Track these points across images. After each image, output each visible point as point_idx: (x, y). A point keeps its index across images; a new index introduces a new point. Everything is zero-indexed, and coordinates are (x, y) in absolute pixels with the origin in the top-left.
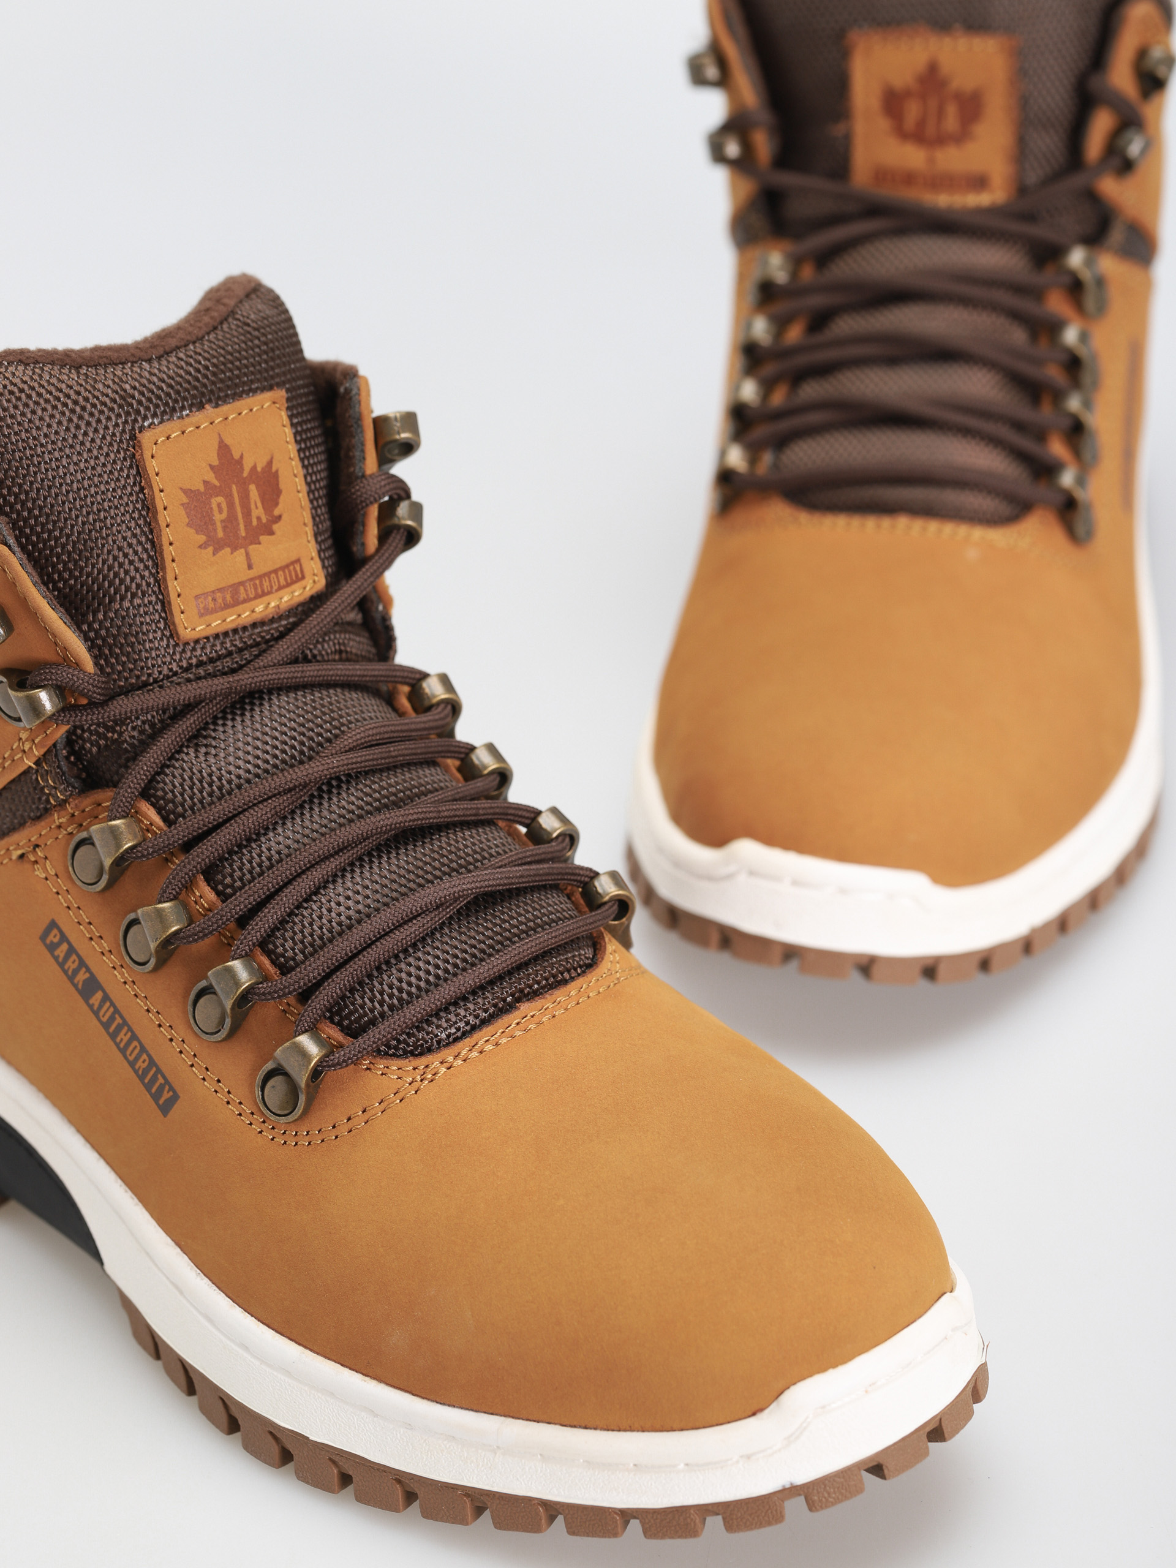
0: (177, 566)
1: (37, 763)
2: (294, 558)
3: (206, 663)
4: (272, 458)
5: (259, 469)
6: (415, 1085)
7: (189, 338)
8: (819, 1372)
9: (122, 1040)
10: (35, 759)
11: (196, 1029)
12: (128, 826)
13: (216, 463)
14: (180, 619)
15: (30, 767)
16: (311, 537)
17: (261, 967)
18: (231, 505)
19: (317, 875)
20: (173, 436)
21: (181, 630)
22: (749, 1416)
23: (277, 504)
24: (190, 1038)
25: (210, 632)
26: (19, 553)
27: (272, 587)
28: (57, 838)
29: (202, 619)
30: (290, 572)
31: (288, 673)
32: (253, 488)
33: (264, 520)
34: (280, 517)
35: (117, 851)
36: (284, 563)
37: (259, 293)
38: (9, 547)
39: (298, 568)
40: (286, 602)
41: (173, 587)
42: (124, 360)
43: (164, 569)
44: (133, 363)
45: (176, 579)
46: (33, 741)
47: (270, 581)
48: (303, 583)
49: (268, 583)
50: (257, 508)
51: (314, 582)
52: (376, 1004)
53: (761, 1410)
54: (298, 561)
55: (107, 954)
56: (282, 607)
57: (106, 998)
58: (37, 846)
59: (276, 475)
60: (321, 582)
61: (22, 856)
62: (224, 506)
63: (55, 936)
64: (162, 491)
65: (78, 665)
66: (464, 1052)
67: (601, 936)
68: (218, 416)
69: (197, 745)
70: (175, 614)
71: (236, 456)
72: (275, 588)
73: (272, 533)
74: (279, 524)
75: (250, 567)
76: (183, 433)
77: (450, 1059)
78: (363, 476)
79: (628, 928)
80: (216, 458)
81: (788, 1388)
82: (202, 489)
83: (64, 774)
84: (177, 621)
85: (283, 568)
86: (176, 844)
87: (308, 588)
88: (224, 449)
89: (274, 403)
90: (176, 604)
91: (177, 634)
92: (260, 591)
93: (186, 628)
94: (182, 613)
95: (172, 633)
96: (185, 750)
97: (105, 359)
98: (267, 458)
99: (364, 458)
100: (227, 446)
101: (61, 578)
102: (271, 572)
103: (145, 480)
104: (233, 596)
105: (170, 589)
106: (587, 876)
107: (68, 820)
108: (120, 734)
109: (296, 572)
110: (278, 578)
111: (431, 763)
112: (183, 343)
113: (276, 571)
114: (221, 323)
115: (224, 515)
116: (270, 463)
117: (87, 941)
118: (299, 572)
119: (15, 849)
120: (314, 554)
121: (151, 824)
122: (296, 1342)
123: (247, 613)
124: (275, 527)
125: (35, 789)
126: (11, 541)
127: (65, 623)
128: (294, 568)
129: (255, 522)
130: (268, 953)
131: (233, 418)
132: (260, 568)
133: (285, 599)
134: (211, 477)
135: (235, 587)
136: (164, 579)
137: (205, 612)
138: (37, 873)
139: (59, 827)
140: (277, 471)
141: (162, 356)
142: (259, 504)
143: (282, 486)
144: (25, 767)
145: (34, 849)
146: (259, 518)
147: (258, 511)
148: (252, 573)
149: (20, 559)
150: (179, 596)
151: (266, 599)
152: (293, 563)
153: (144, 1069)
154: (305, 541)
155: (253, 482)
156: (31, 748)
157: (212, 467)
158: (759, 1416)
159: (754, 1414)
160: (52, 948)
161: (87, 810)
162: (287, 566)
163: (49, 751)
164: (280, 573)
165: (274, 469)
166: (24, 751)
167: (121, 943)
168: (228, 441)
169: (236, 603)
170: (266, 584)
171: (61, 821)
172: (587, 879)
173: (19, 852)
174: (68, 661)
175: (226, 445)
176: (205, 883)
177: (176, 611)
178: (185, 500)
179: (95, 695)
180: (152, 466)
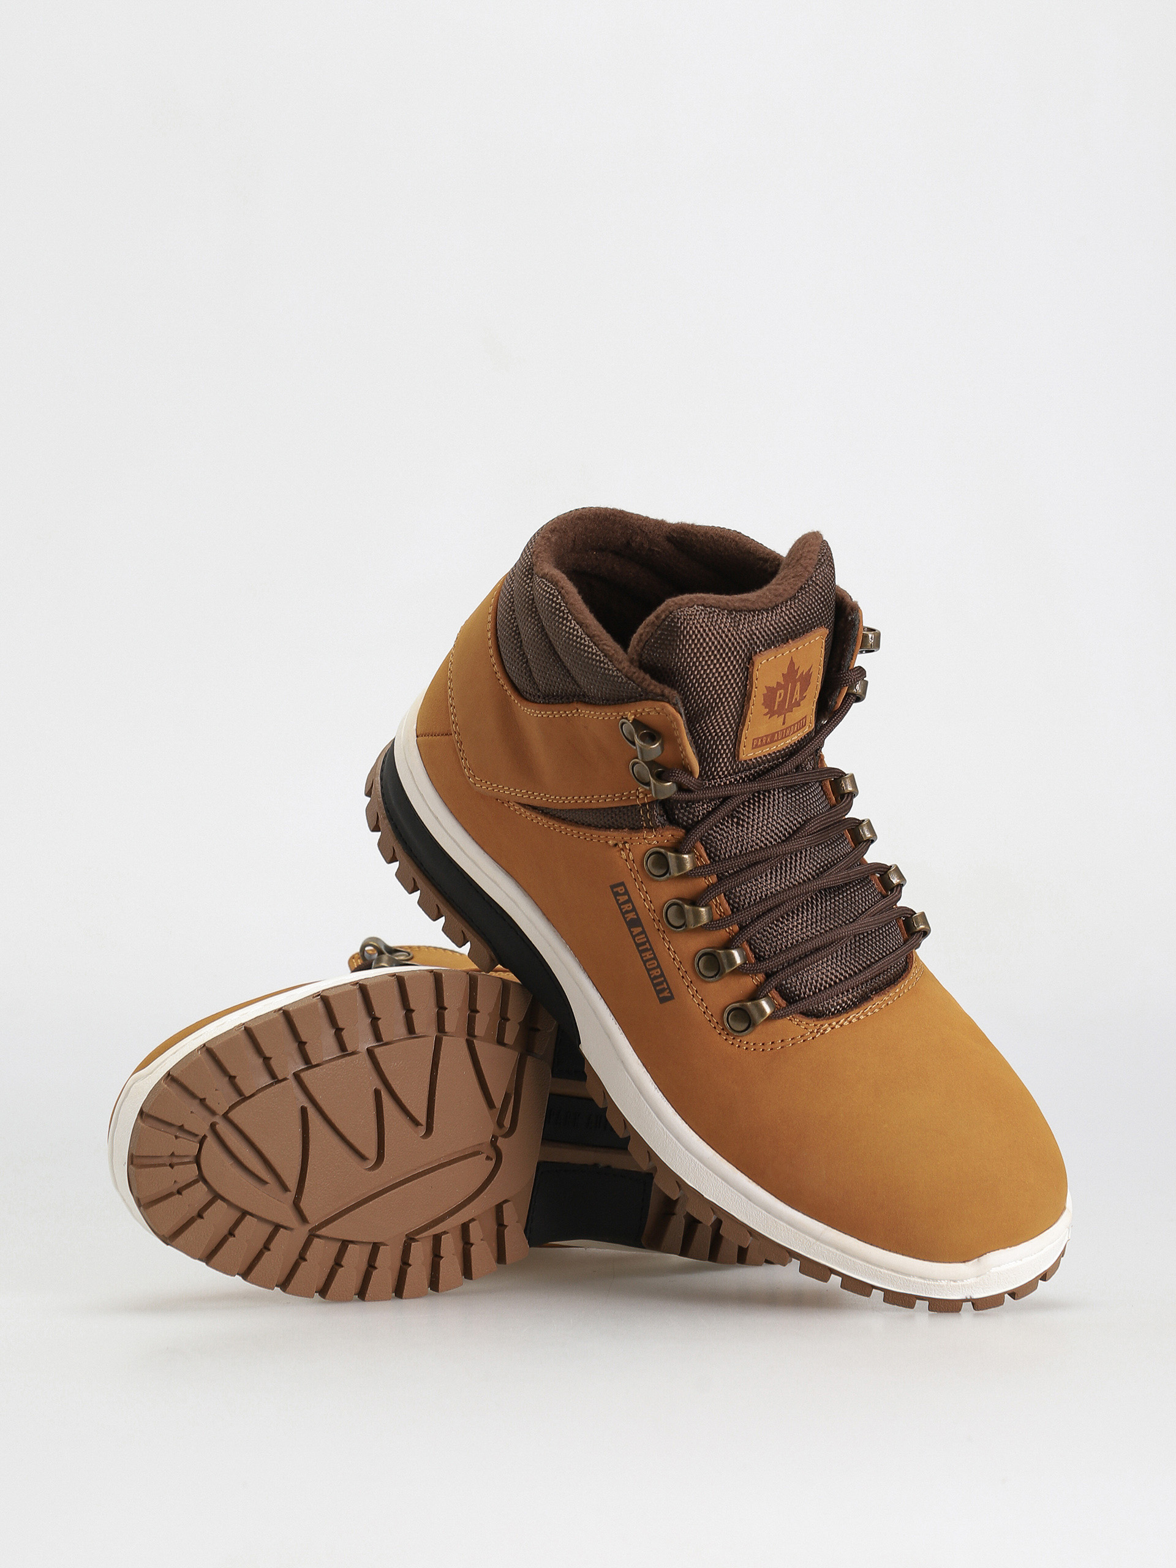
0: (750, 723)
1: (643, 804)
2: (805, 716)
5: (804, 674)
6: (814, 1034)
8: (1002, 1248)
9: (646, 956)
11: (697, 969)
13: (786, 672)
14: (742, 749)
15: (638, 804)
16: (815, 703)
17: (747, 955)
18: (785, 694)
20: (770, 658)
21: (741, 754)
22: (961, 1262)
23: (806, 691)
24: (690, 972)
25: (754, 756)
27: (791, 732)
28: (641, 843)
29: (753, 750)
30: (802, 723)
32: (798, 683)
33: (798, 699)
34: (805, 696)
36: (798, 721)
38: (681, 715)
41: (745, 734)
43: (743, 725)
45: (747, 730)
46: (646, 795)
47: (790, 730)
48: (806, 727)
50: (797, 694)
51: (809, 727)
52: (807, 990)
53: (968, 1261)
54: (806, 718)
55: (652, 911)
57: (643, 932)
58: (626, 842)
59: (811, 675)
60: (813, 727)
61: (615, 844)
62: (782, 694)
63: (621, 890)
64: (756, 688)
65: (691, 773)
66: (842, 1021)
68: (795, 647)
69: (733, 816)
70: (740, 747)
71: (796, 668)
73: (799, 705)
74: (803, 700)
75: (784, 724)
76: (775, 657)
77: (834, 1023)
80: (787, 670)
81: (986, 1254)
82: (775, 686)
84: (740, 749)
85: (797, 724)
87: (807, 731)
88: (791, 665)
89: (821, 637)
90: (744, 742)
91: (738, 756)
92: (785, 735)
93: (743, 754)
94: (744, 746)
95: (735, 755)
96: (726, 819)
98: (810, 667)
100: (794, 663)
102: (792, 726)
103: (750, 681)
104: (772, 738)
105: (743, 735)
106: (909, 914)
107: (652, 837)
109: (804, 723)
110: (793, 729)
115: (781, 699)
116: (810, 670)
117: (641, 900)
119: (612, 839)
120: (814, 711)
121: (700, 856)
122: (712, 1147)
123: (776, 746)
124: (801, 702)
125: (636, 815)
126: (682, 711)
128: (804, 721)
129: (793, 701)
130: (750, 945)
131: (801, 648)
132: (788, 723)
133: (794, 738)
134: (781, 680)
135: (773, 735)
136: (742, 730)
137: (755, 747)
141: (774, 608)
142: (798, 692)
143: (811, 680)
144: (635, 804)
145: (624, 843)
146: (796, 699)
147: (797, 696)
148: (784, 727)
150: (746, 737)
151: (787, 738)
152: (804, 719)
153: (655, 976)
154: (812, 706)
155: (799, 680)
156: (643, 798)
157: (783, 674)
158: (967, 1263)
159: (964, 1262)
160: (616, 894)
161: (667, 837)
162: (801, 720)
163: (653, 802)
164: (795, 726)
165: (811, 672)
166: (638, 797)
167: (664, 910)
168: (795, 659)
169: (772, 741)
170: (788, 731)
171: (647, 836)
172: (909, 916)
173: (615, 842)
174: (687, 770)
176: (724, 898)
177: (742, 745)
178: (766, 692)
180: (757, 675)
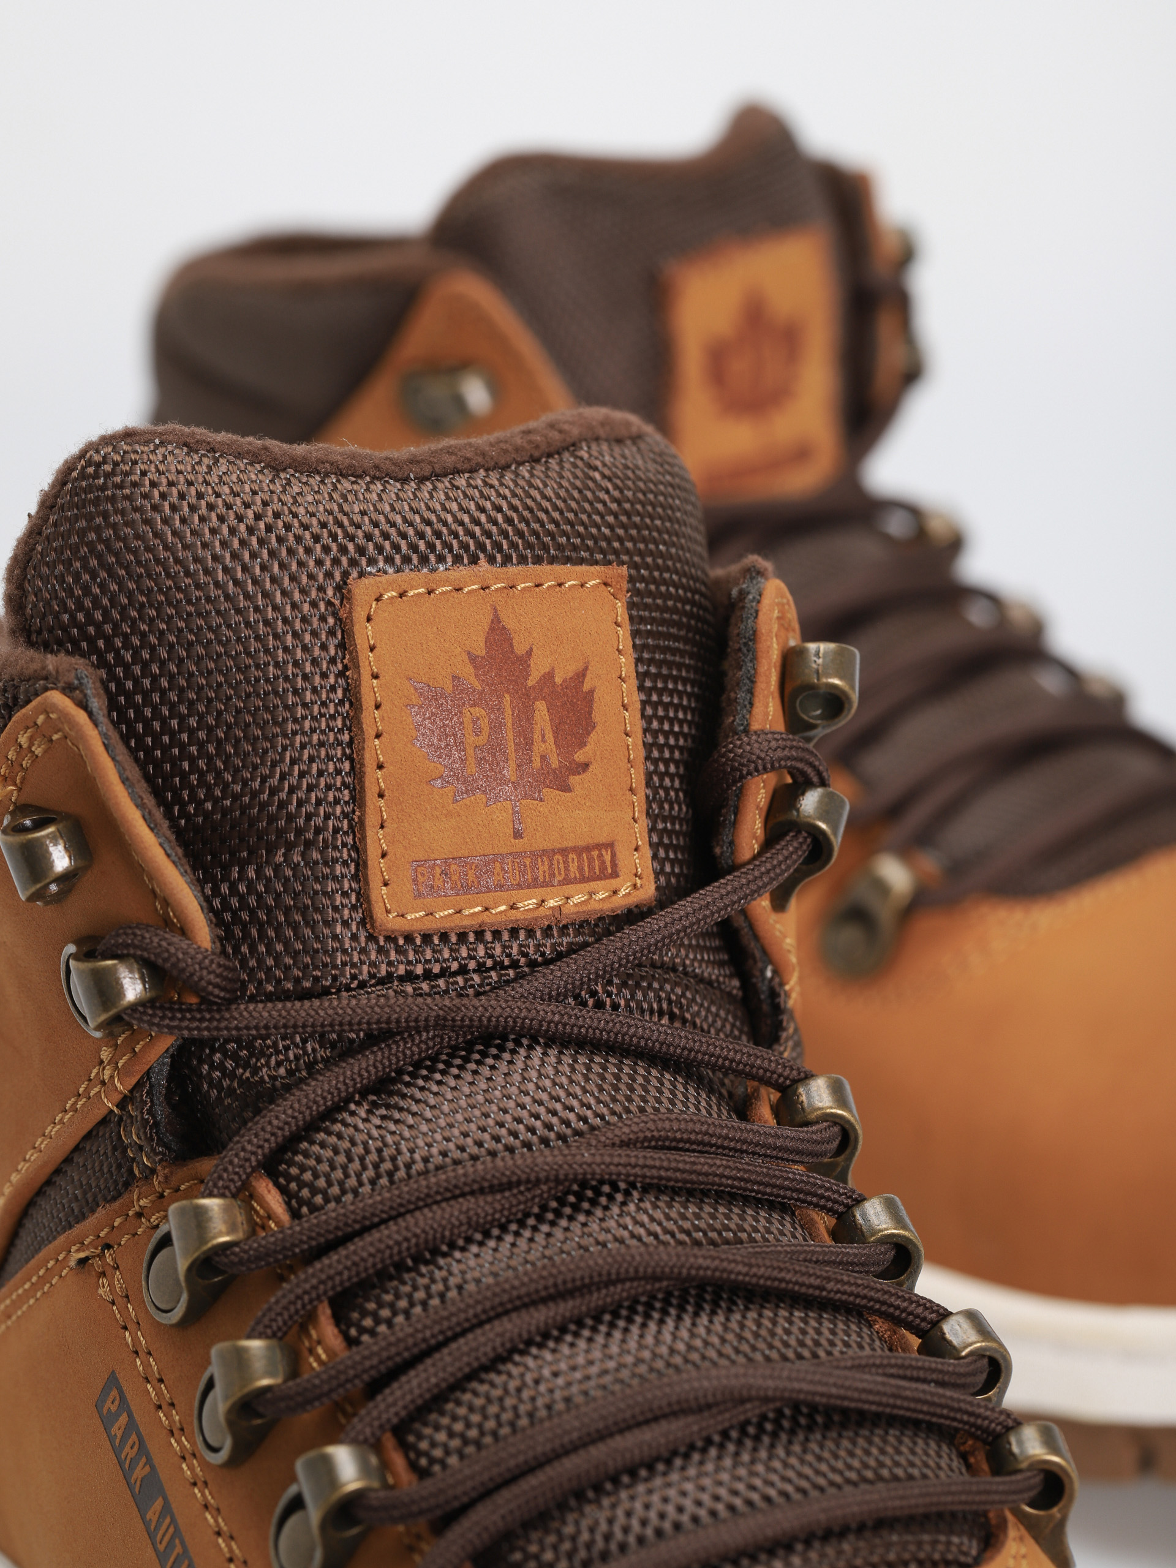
0: (387, 806)
1: (122, 1104)
2: (602, 839)
3: (417, 977)
4: (586, 669)
5: (558, 680)
7: (480, 459)
10: (117, 1098)
12: (226, 1210)
13: (480, 651)
14: (379, 894)
15: (112, 1111)
16: (640, 812)
17: (385, 1465)
18: (497, 727)
19: (511, 1327)
20: (411, 593)
21: (378, 912)
23: (583, 744)
25: (429, 925)
26: (105, 725)
27: (553, 875)
28: (135, 1234)
29: (419, 901)
30: (591, 860)
31: (550, 1014)
32: (541, 706)
33: (555, 764)
34: (586, 766)
35: (199, 1248)
36: (581, 843)
37: (642, 446)
38: (90, 714)
39: (608, 858)
40: (576, 905)
41: (375, 840)
42: (360, 472)
43: (362, 806)
44: (374, 478)
45: (382, 827)
46: (117, 1065)
47: (551, 865)
48: (614, 883)
49: (546, 868)
51: (635, 886)
54: (610, 845)
55: (176, 1432)
56: (565, 911)
57: (166, 1509)
58: (108, 1246)
59: (589, 697)
60: (648, 891)
61: (82, 1262)
62: (484, 723)
63: (113, 1402)
64: (376, 677)
65: (184, 931)
67: (1003, 1525)
68: (498, 580)
69: (375, 1105)
70: (372, 885)
71: (520, 649)
72: (558, 878)
73: (567, 789)
74: (583, 776)
75: (518, 835)
76: (430, 592)
78: (746, 731)
79: (1061, 1525)
80: (482, 644)
82: (449, 687)
83: (156, 1124)
84: (374, 896)
85: (579, 851)
86: (297, 1250)
87: (622, 892)
88: (498, 634)
89: (606, 584)
90: (376, 866)
91: (371, 917)
92: (529, 877)
93: (388, 912)
94: (386, 884)
95: (366, 917)
96: (353, 1107)
97: (327, 465)
98: (580, 666)
99: (751, 704)
100: (505, 630)
101: (193, 797)
102: (554, 852)
103: (351, 653)
104: (480, 874)
105: (369, 841)
107: (153, 1202)
108: (256, 1071)
109: (603, 863)
110: (566, 862)
111: (780, 1206)
112: (467, 466)
113: (564, 852)
114: (550, 455)
115: (482, 739)
116: (581, 675)
117: (152, 1408)
118: (608, 864)
119: (78, 1251)
120: (642, 842)
121: (269, 1217)
123: (503, 908)
124: (574, 780)
125: (115, 1149)
126: (97, 703)
127: (168, 856)
128: (600, 856)
129: (537, 762)
130: (404, 1447)
131: (524, 589)
132: (536, 841)
133: (578, 899)
134: (467, 670)
135: (485, 861)
136: (362, 822)
137: (426, 891)
138: (101, 1291)
139: (139, 1215)
140: (592, 692)
141: (428, 479)
142: (549, 736)
143: (597, 716)
144: (104, 1112)
145: (103, 1250)
146: (543, 758)
147: (546, 745)
148: (519, 845)
149: (104, 736)
150: (384, 855)
151: (541, 892)
152: (598, 846)
154: (629, 818)
155: (544, 698)
156: (112, 1077)
157: (473, 659)
161: (183, 1187)
162: (588, 849)
163: (139, 1085)
164: (572, 856)
165: (586, 687)
166: (103, 1083)
167: (196, 1412)
168: (509, 622)
169: (484, 887)
170: (543, 868)
171: (142, 1203)
173: (82, 1255)
175: (504, 628)
176: (331, 1321)
177: (375, 881)
179: (210, 988)
180: (364, 634)
